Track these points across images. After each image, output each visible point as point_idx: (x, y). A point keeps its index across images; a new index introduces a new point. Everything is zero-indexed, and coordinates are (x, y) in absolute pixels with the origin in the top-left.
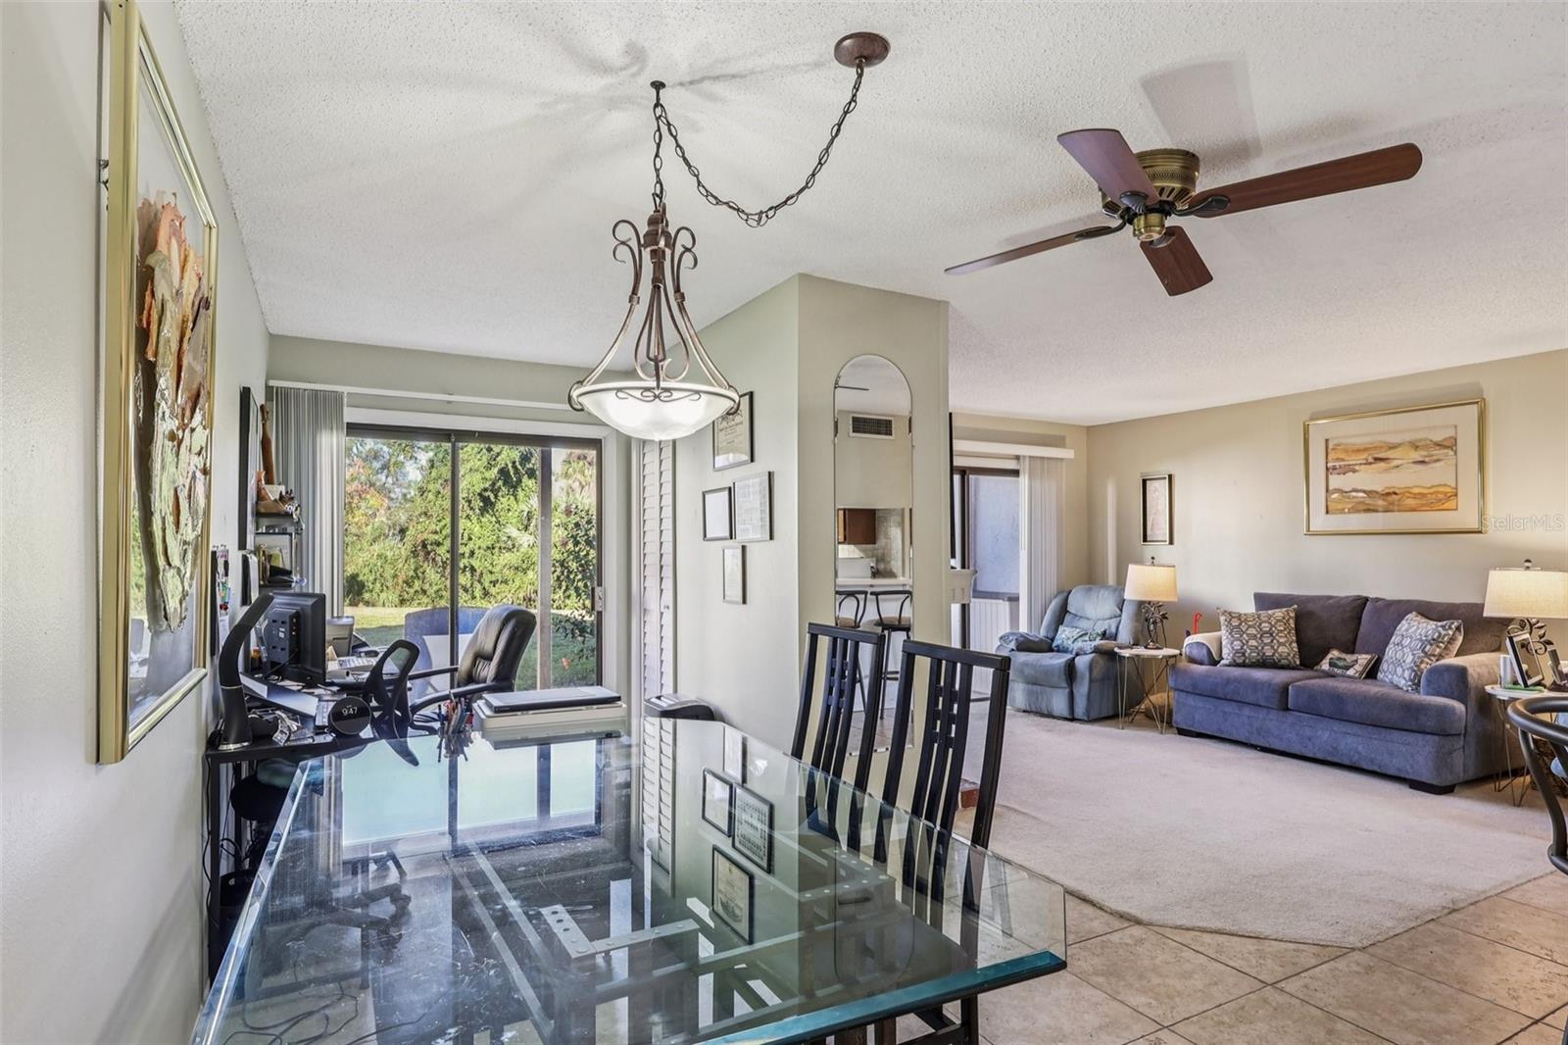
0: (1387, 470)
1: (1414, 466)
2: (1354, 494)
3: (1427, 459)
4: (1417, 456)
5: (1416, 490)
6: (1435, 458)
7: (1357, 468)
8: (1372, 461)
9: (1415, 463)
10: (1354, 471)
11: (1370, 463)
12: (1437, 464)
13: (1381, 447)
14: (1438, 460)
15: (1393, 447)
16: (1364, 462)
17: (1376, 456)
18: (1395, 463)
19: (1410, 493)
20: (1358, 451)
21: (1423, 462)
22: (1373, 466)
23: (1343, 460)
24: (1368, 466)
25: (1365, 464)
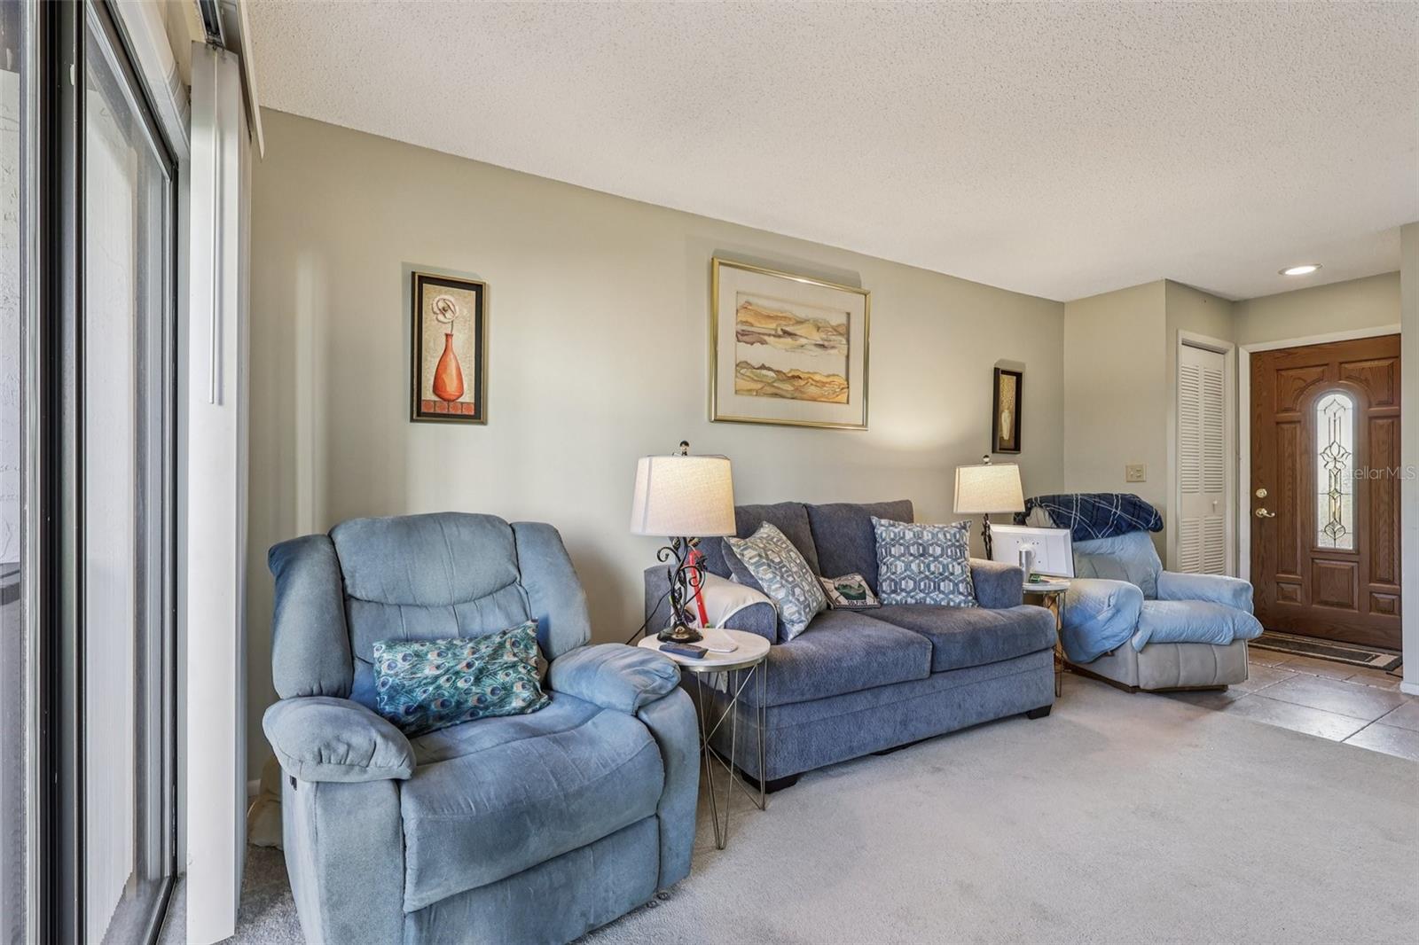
0: (793, 349)
1: (813, 348)
2: (764, 372)
3: (826, 343)
4: (818, 337)
5: (817, 378)
6: (832, 343)
7: (766, 338)
8: (780, 333)
9: (816, 345)
10: (763, 342)
11: (779, 336)
12: (832, 351)
13: (790, 319)
14: (833, 347)
15: (800, 322)
16: (773, 332)
17: (787, 329)
18: (803, 341)
19: (813, 380)
20: (769, 317)
21: (822, 346)
22: (782, 340)
23: (752, 325)
24: (777, 339)
25: (774, 336)
